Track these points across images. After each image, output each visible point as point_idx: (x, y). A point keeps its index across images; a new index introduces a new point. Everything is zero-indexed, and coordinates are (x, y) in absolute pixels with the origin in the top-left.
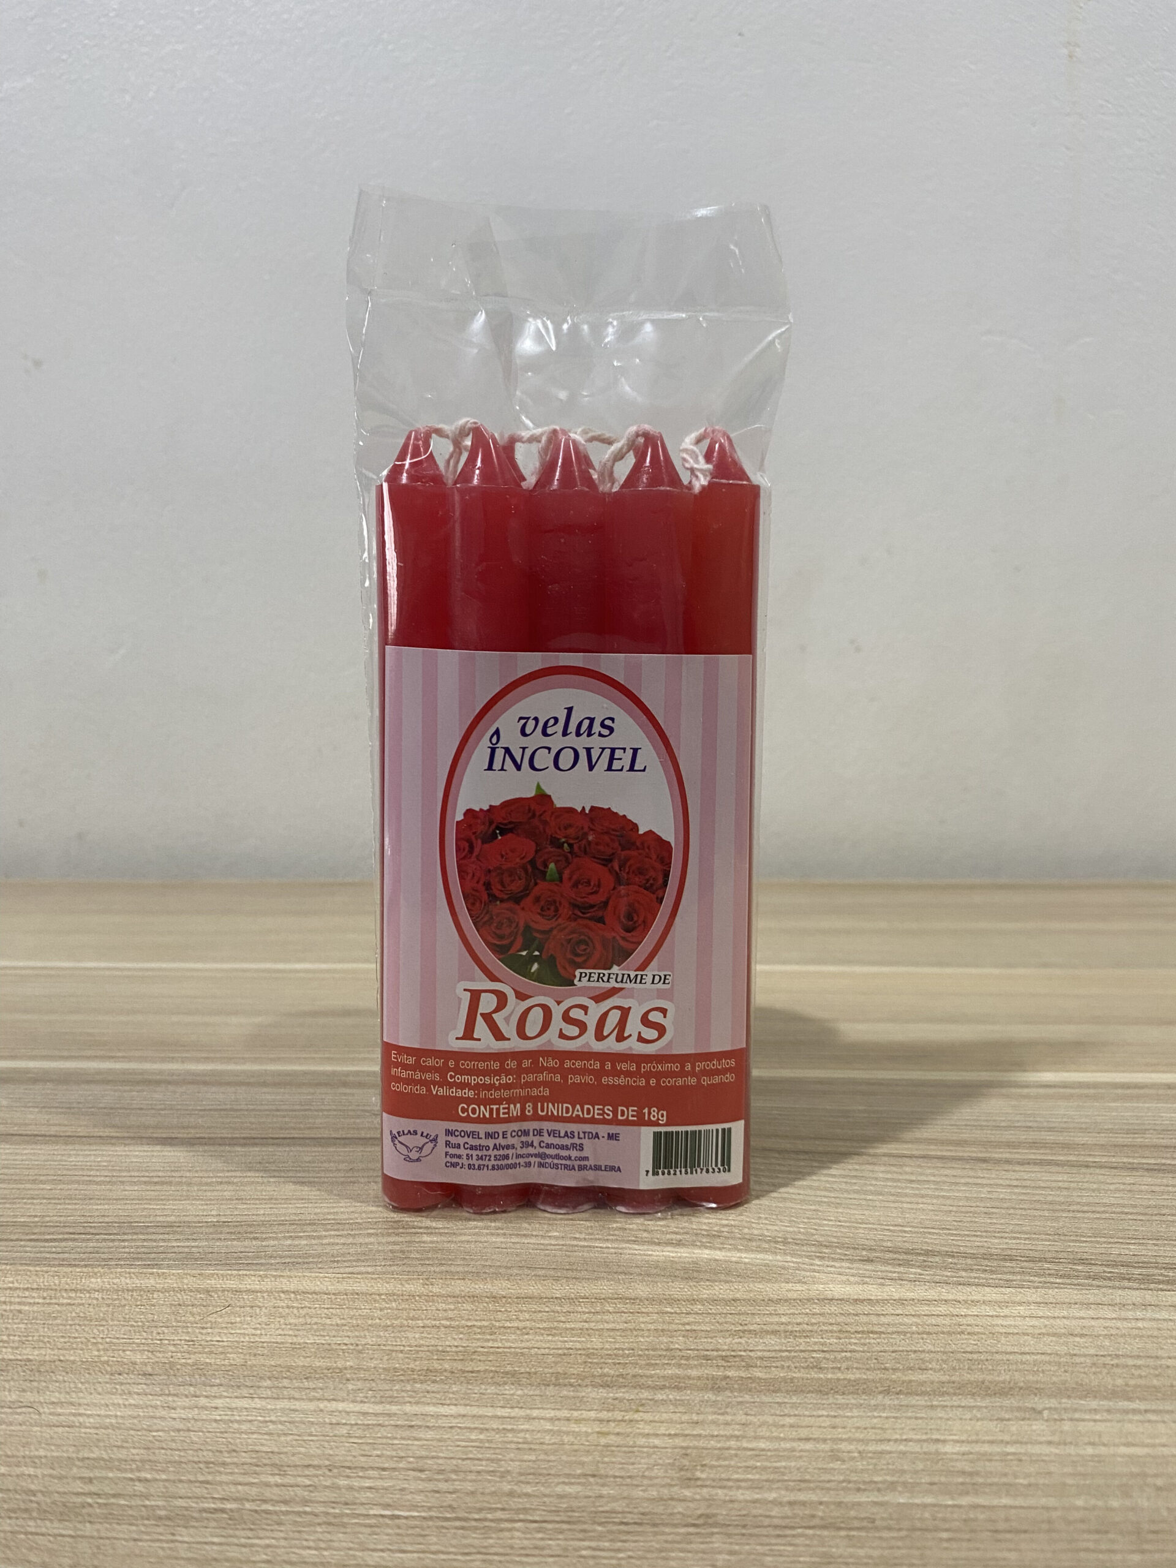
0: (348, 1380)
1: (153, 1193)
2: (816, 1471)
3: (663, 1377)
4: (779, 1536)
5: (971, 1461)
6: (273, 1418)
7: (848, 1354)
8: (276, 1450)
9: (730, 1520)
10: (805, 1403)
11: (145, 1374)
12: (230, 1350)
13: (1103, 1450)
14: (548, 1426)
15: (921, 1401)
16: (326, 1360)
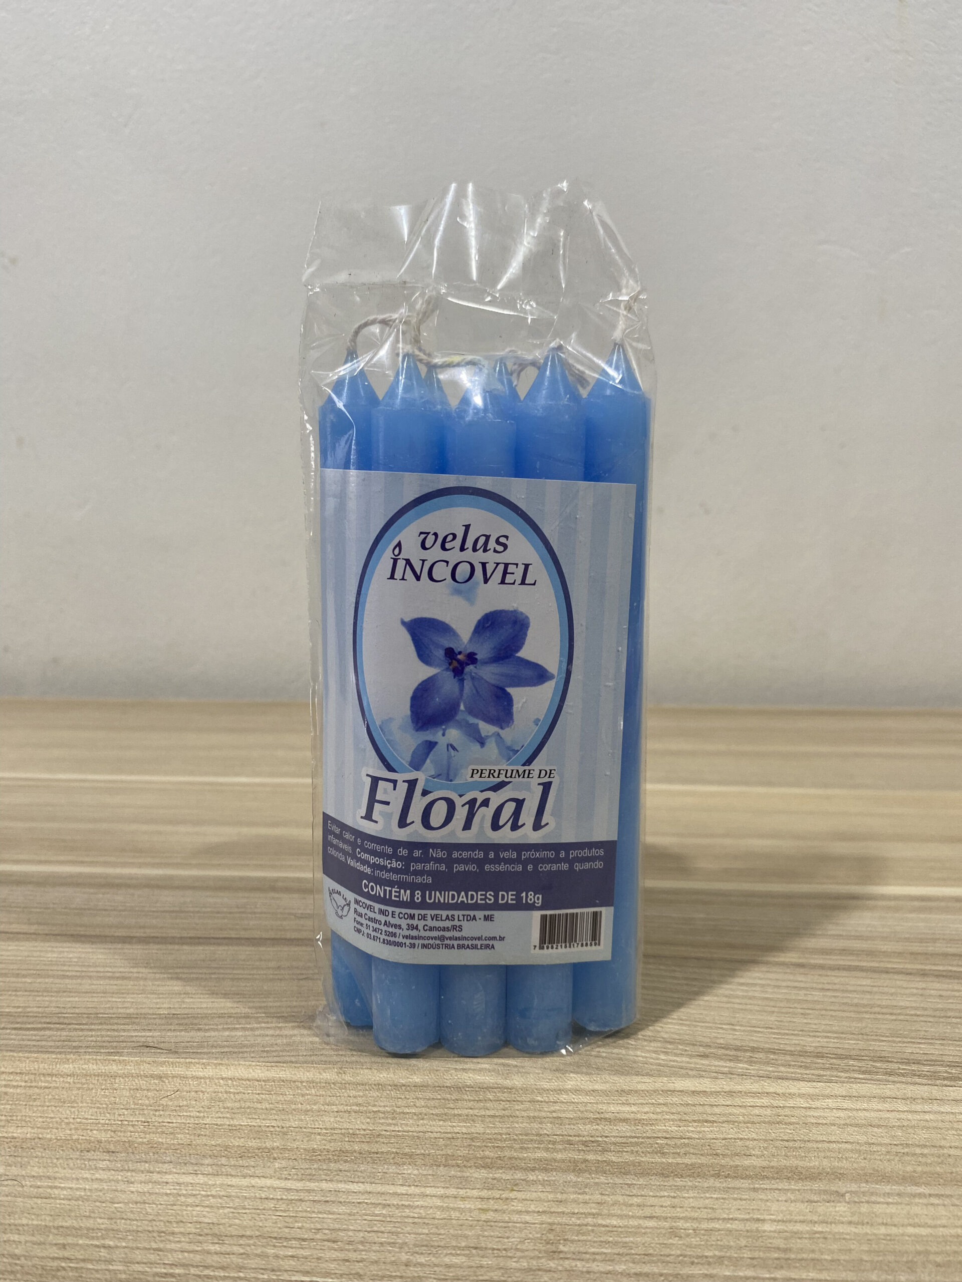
0: (275, 1159)
1: (114, 987)
2: (658, 1246)
3: (534, 1159)
5: (785, 1239)
6: (214, 1193)
7: (686, 1141)
8: (215, 1221)
10: (650, 1184)
11: (108, 1152)
13: (894, 1230)
14: (439, 1203)
15: (745, 1184)
16: (258, 1141)
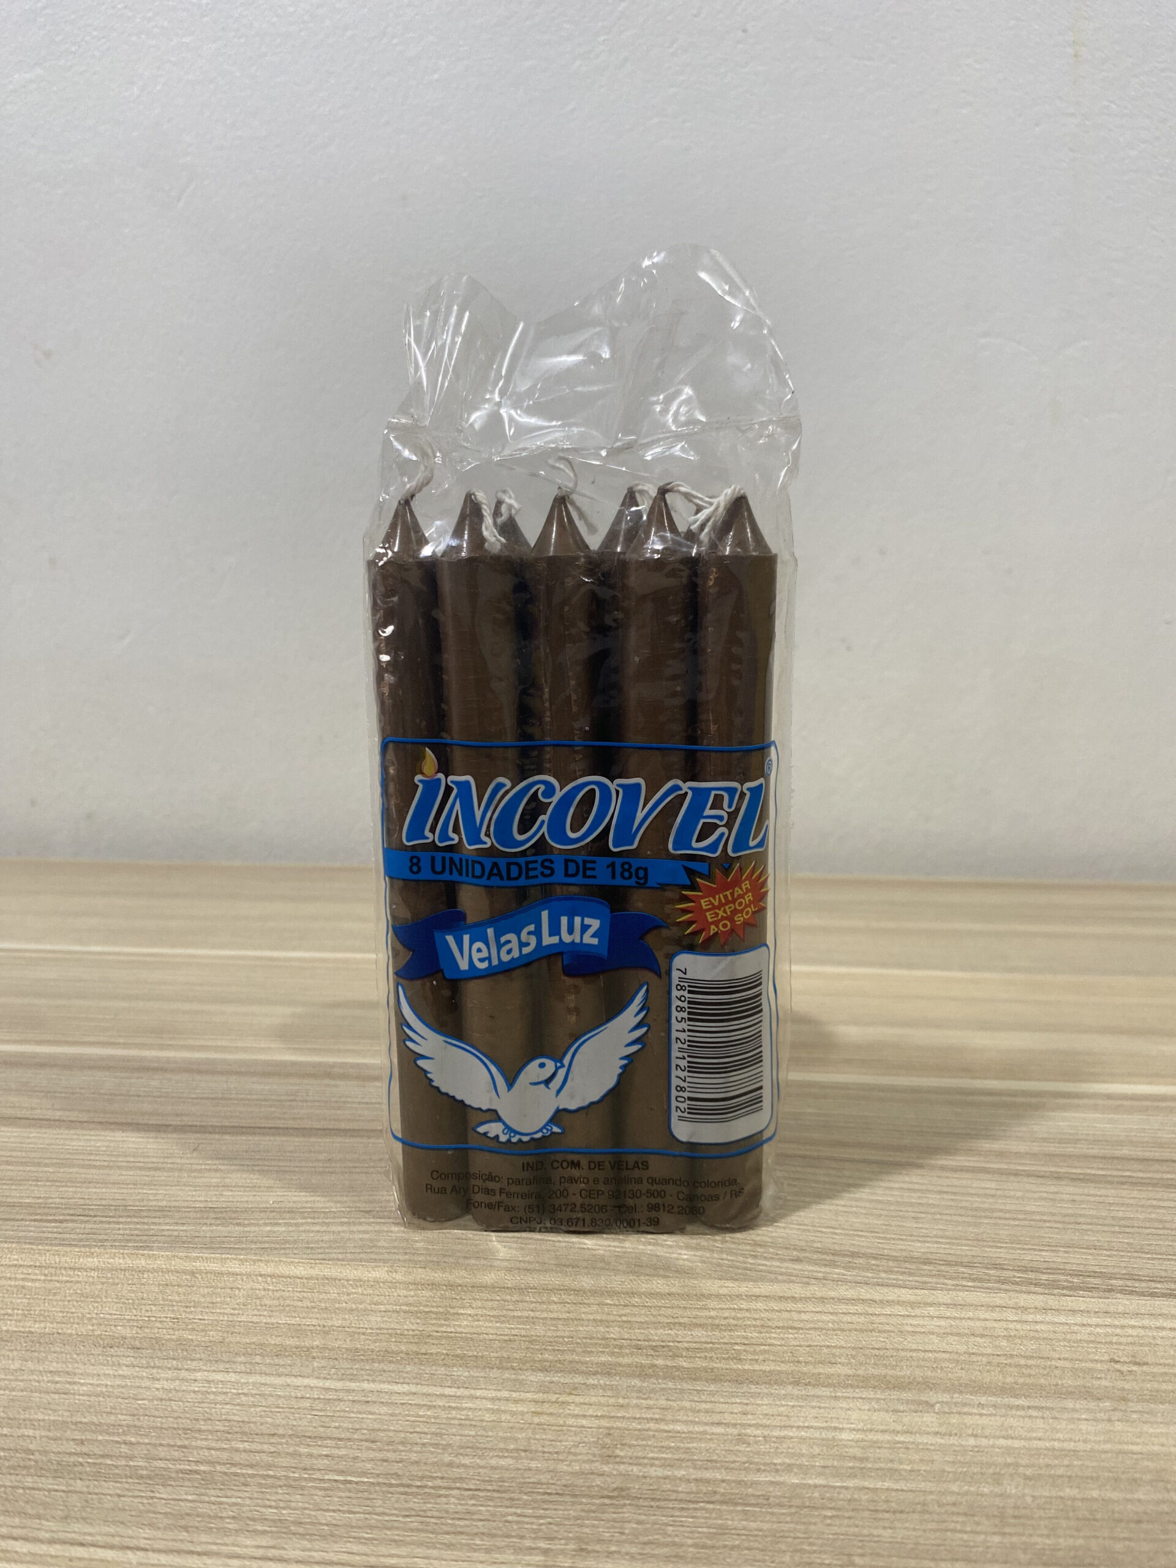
0: (314, 1358)
1: (146, 1178)
2: (723, 1452)
3: (597, 1364)
4: (683, 1509)
5: (863, 1448)
6: (245, 1391)
7: (767, 1348)
8: (246, 1419)
9: (641, 1494)
10: (722, 1391)
11: (133, 1348)
12: (210, 1328)
13: (984, 1442)
14: (489, 1405)
15: (826, 1392)
16: (296, 1339)
